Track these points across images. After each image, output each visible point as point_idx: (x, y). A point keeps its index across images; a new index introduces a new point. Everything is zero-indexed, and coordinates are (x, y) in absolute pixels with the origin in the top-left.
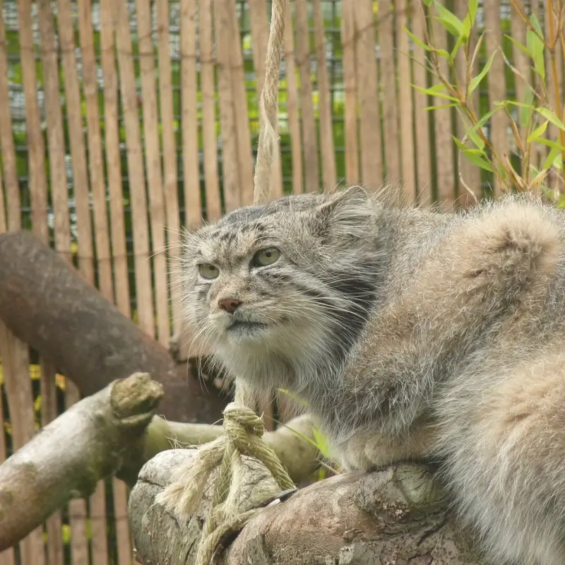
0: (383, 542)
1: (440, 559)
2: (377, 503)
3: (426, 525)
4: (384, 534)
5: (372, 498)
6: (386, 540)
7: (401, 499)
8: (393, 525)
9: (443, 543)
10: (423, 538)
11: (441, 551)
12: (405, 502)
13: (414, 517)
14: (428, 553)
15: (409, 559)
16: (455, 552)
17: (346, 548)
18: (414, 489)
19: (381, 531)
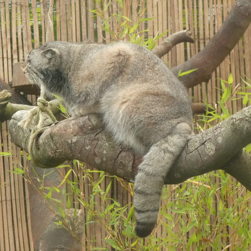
0: (84, 136)
1: (101, 141)
3: (97, 131)
4: (85, 133)
5: (82, 124)
6: (86, 135)
7: (90, 124)
8: (88, 131)
9: (102, 136)
10: (96, 135)
11: (101, 139)
13: (94, 129)
14: (98, 139)
15: (92, 141)
16: (105, 139)
17: (74, 137)
18: (94, 121)
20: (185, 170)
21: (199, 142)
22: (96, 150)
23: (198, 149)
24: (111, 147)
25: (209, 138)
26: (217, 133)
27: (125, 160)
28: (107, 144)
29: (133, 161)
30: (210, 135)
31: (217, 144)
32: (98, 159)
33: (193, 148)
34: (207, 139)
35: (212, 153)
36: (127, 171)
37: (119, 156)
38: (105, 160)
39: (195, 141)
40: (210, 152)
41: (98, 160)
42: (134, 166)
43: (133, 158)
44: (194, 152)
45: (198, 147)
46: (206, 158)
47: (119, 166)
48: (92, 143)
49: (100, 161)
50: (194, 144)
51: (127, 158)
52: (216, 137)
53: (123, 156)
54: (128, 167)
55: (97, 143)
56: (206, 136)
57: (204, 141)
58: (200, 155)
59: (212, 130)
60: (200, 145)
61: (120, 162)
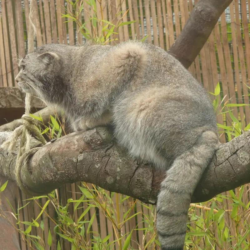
0: (93, 152)
1: (113, 157)
2: (91, 140)
3: (107, 146)
4: (94, 150)
5: (89, 138)
6: (95, 152)
7: (99, 138)
8: (97, 147)
10: (107, 150)
11: (113, 154)
12: (101, 139)
13: (103, 144)
14: (109, 155)
15: (103, 157)
16: (118, 154)
17: (81, 155)
18: (103, 134)
19: (93, 149)
20: (214, 185)
21: (229, 151)
22: (108, 168)
24: (125, 163)
25: (241, 146)
27: (143, 178)
28: (121, 161)
29: (153, 178)
30: (243, 143)
32: (111, 178)
33: (223, 159)
34: (239, 147)
35: (246, 162)
36: (145, 190)
37: (135, 173)
38: (119, 179)
39: (224, 150)
40: (243, 162)
41: (109, 180)
42: (154, 183)
43: (152, 175)
44: (224, 164)
45: (229, 158)
46: (239, 169)
47: (136, 184)
48: (102, 160)
49: (112, 180)
50: (224, 154)
51: (145, 175)
53: (141, 173)
54: (146, 186)
55: (108, 160)
56: (237, 143)
57: (236, 150)
58: (232, 167)
59: (244, 137)
60: (230, 155)
61: (137, 180)
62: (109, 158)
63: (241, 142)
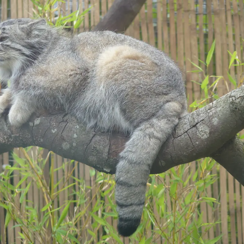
0: (51, 117)
1: (70, 123)
4: (51, 114)
8: (54, 111)
9: (71, 117)
10: (65, 116)
11: (71, 120)
14: (66, 121)
15: (60, 122)
16: (75, 120)
17: (37, 119)
20: (171, 157)
21: (188, 124)
22: (65, 134)
23: (188, 132)
24: (83, 130)
25: (202, 119)
26: (211, 113)
27: (100, 145)
28: (78, 127)
29: (110, 146)
30: (203, 116)
31: (211, 127)
32: (67, 144)
33: (182, 131)
34: (200, 120)
35: (205, 136)
36: (101, 158)
37: (92, 140)
38: (75, 145)
39: (184, 123)
40: (203, 136)
41: (66, 146)
42: (111, 152)
43: (109, 143)
44: (183, 136)
45: (188, 130)
46: (197, 143)
47: (92, 152)
48: (59, 125)
49: (68, 146)
50: (183, 126)
51: (102, 143)
52: (210, 118)
53: (98, 140)
54: (103, 154)
55: (65, 126)
56: (197, 116)
57: (195, 123)
58: (191, 139)
59: (204, 110)
60: (190, 128)
61: (94, 147)
62: (67, 124)
63: (201, 115)
